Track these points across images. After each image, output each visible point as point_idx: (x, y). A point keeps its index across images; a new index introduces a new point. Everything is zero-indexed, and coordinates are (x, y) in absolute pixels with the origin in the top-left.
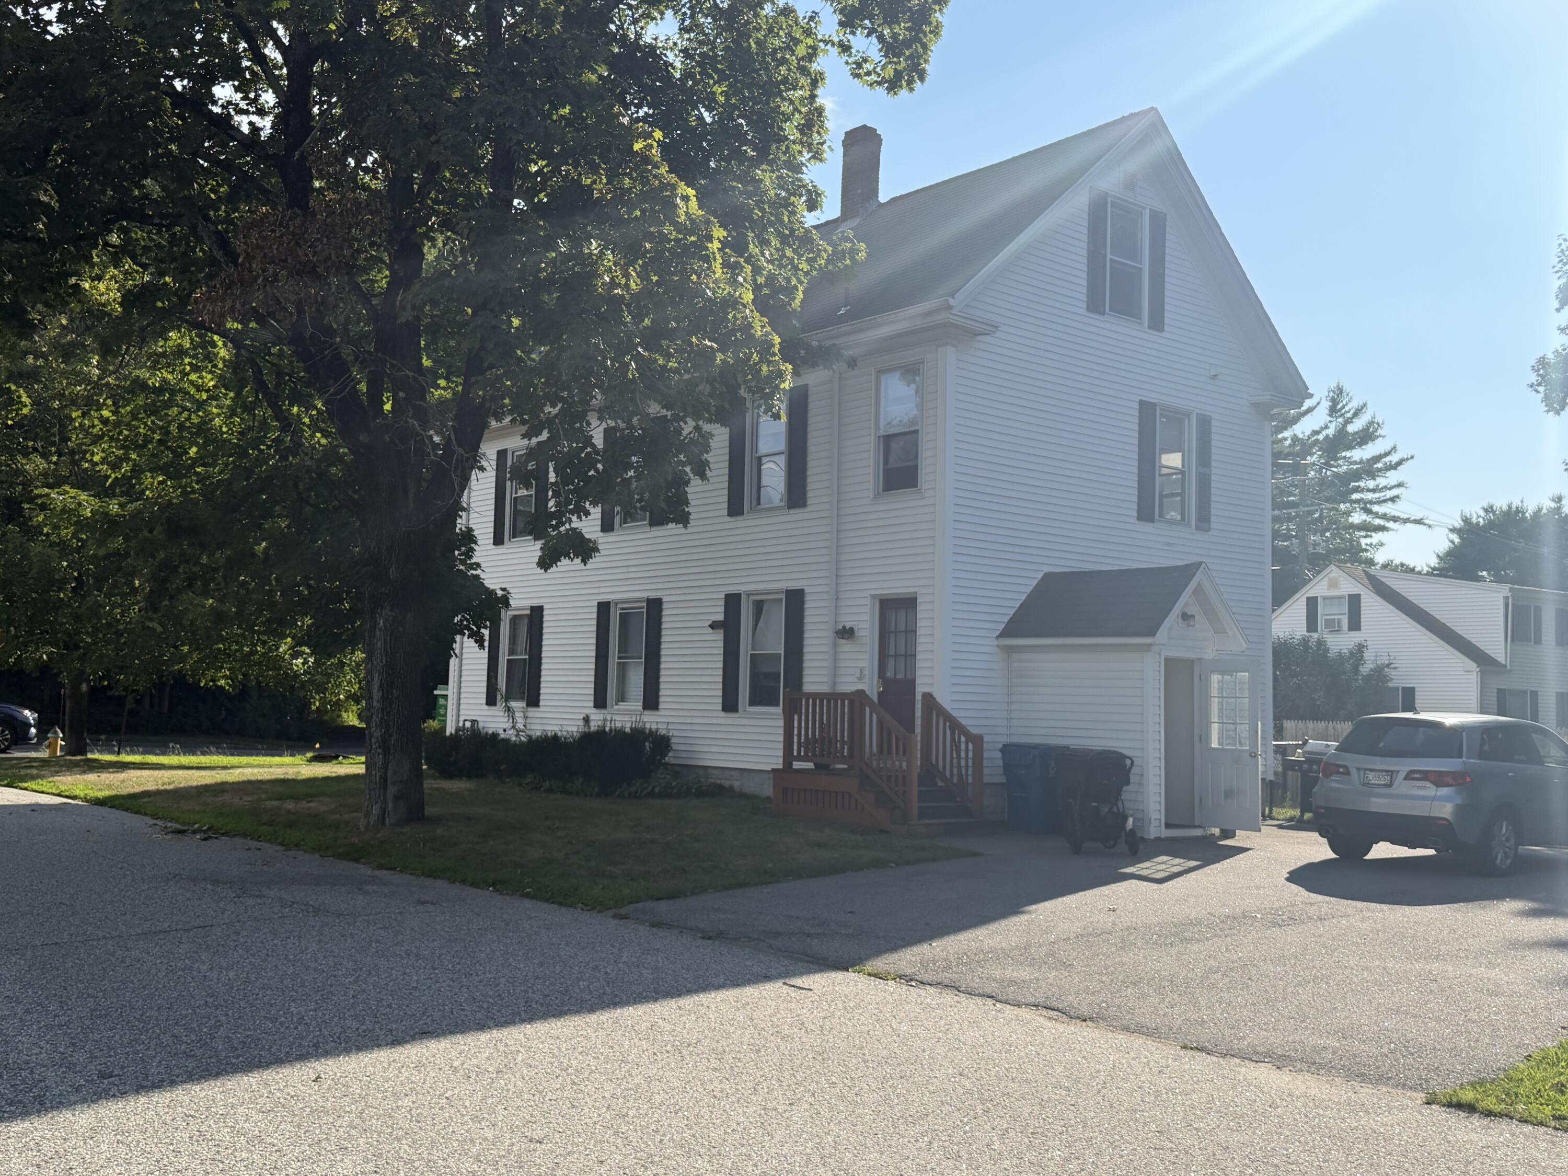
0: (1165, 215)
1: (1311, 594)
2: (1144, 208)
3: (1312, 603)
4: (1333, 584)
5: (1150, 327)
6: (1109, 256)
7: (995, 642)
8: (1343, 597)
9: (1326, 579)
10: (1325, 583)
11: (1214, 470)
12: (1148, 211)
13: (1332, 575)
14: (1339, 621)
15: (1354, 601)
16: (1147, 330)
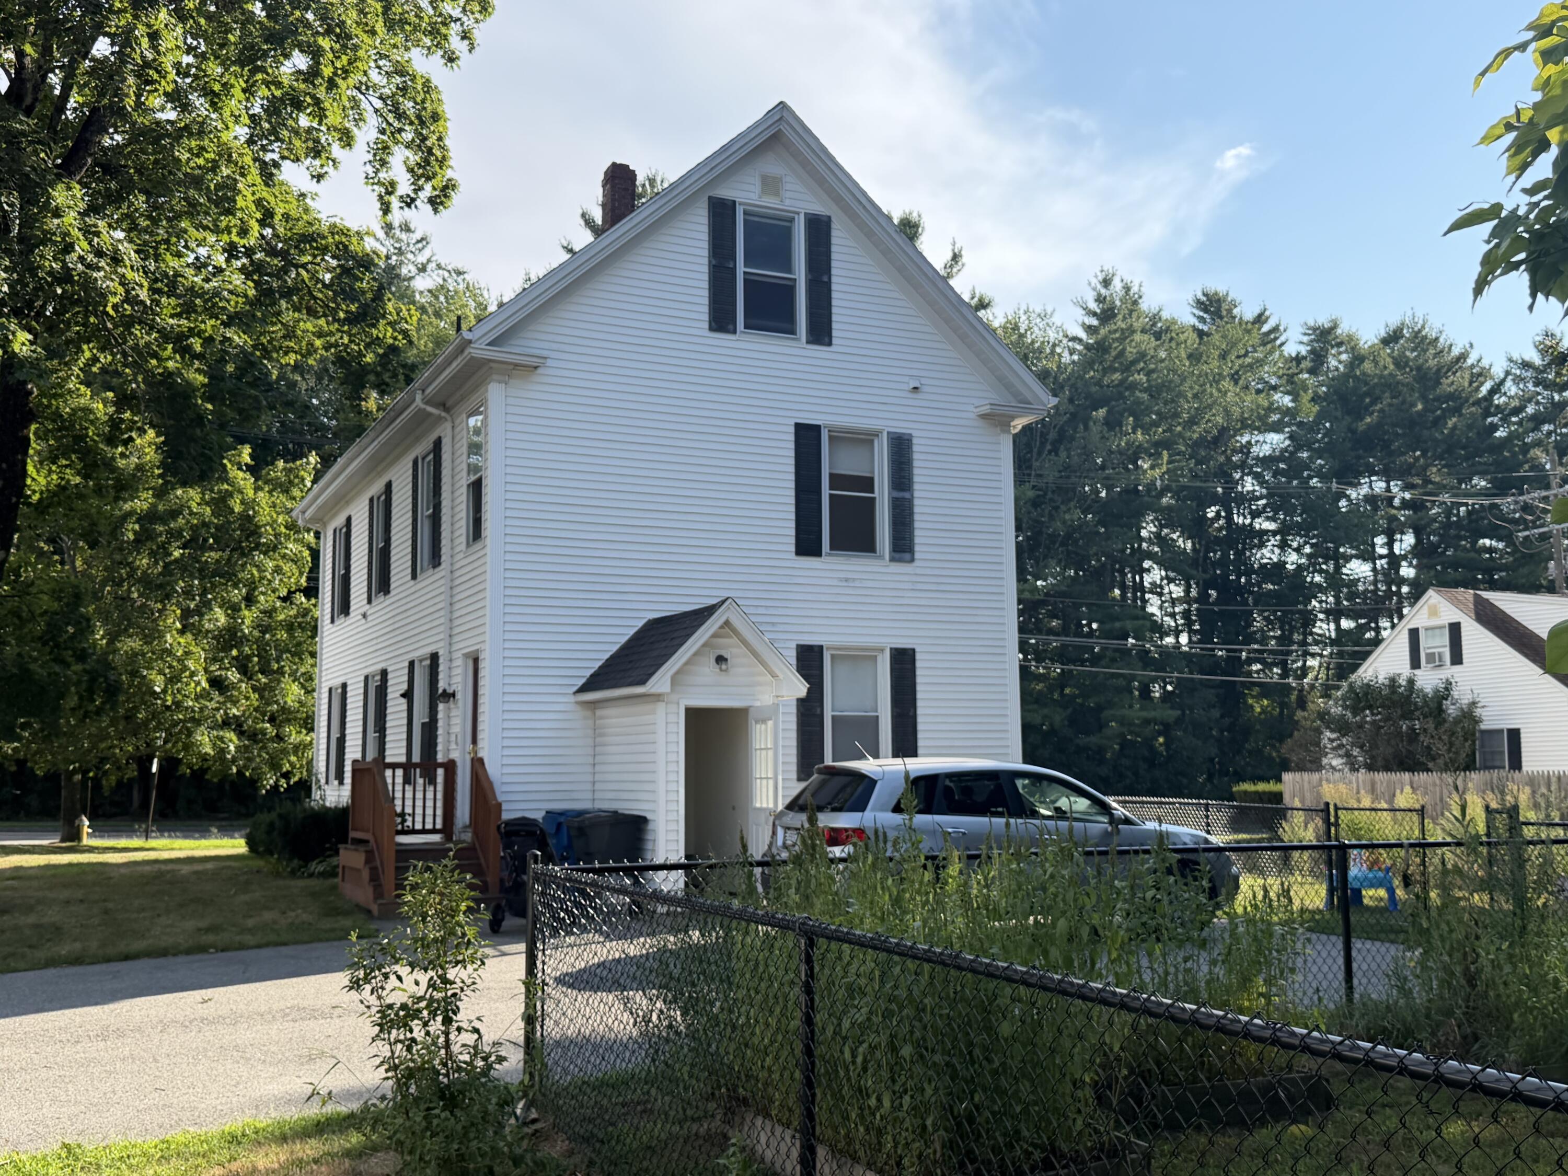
0: (829, 217)
1: (1412, 625)
2: (798, 213)
3: (1414, 634)
4: (1434, 612)
5: (808, 342)
6: (741, 268)
7: (572, 699)
8: (1441, 627)
9: (1426, 607)
10: (1425, 610)
11: (916, 494)
12: (802, 217)
13: (1432, 601)
14: (1440, 654)
15: (1455, 630)
16: (805, 345)
